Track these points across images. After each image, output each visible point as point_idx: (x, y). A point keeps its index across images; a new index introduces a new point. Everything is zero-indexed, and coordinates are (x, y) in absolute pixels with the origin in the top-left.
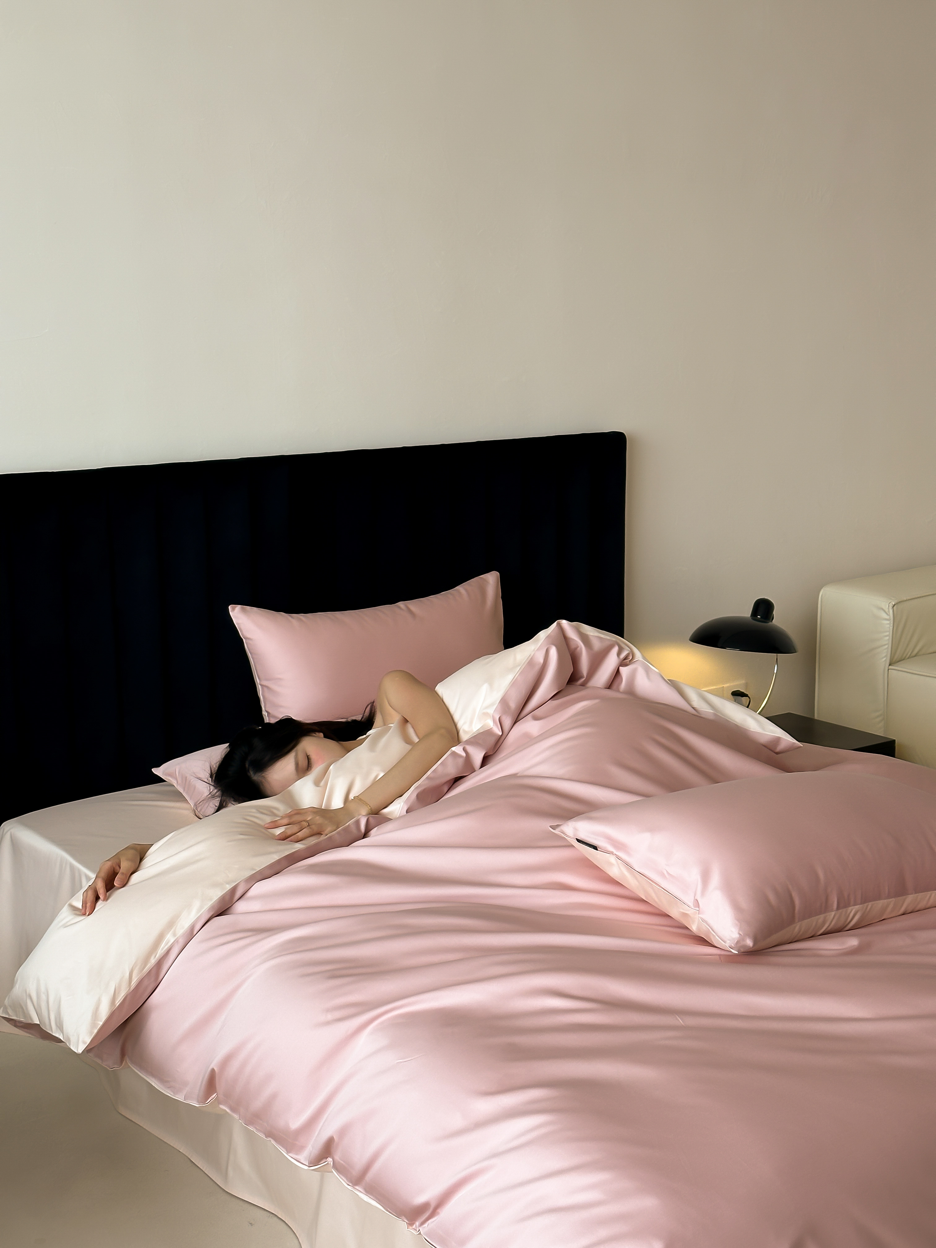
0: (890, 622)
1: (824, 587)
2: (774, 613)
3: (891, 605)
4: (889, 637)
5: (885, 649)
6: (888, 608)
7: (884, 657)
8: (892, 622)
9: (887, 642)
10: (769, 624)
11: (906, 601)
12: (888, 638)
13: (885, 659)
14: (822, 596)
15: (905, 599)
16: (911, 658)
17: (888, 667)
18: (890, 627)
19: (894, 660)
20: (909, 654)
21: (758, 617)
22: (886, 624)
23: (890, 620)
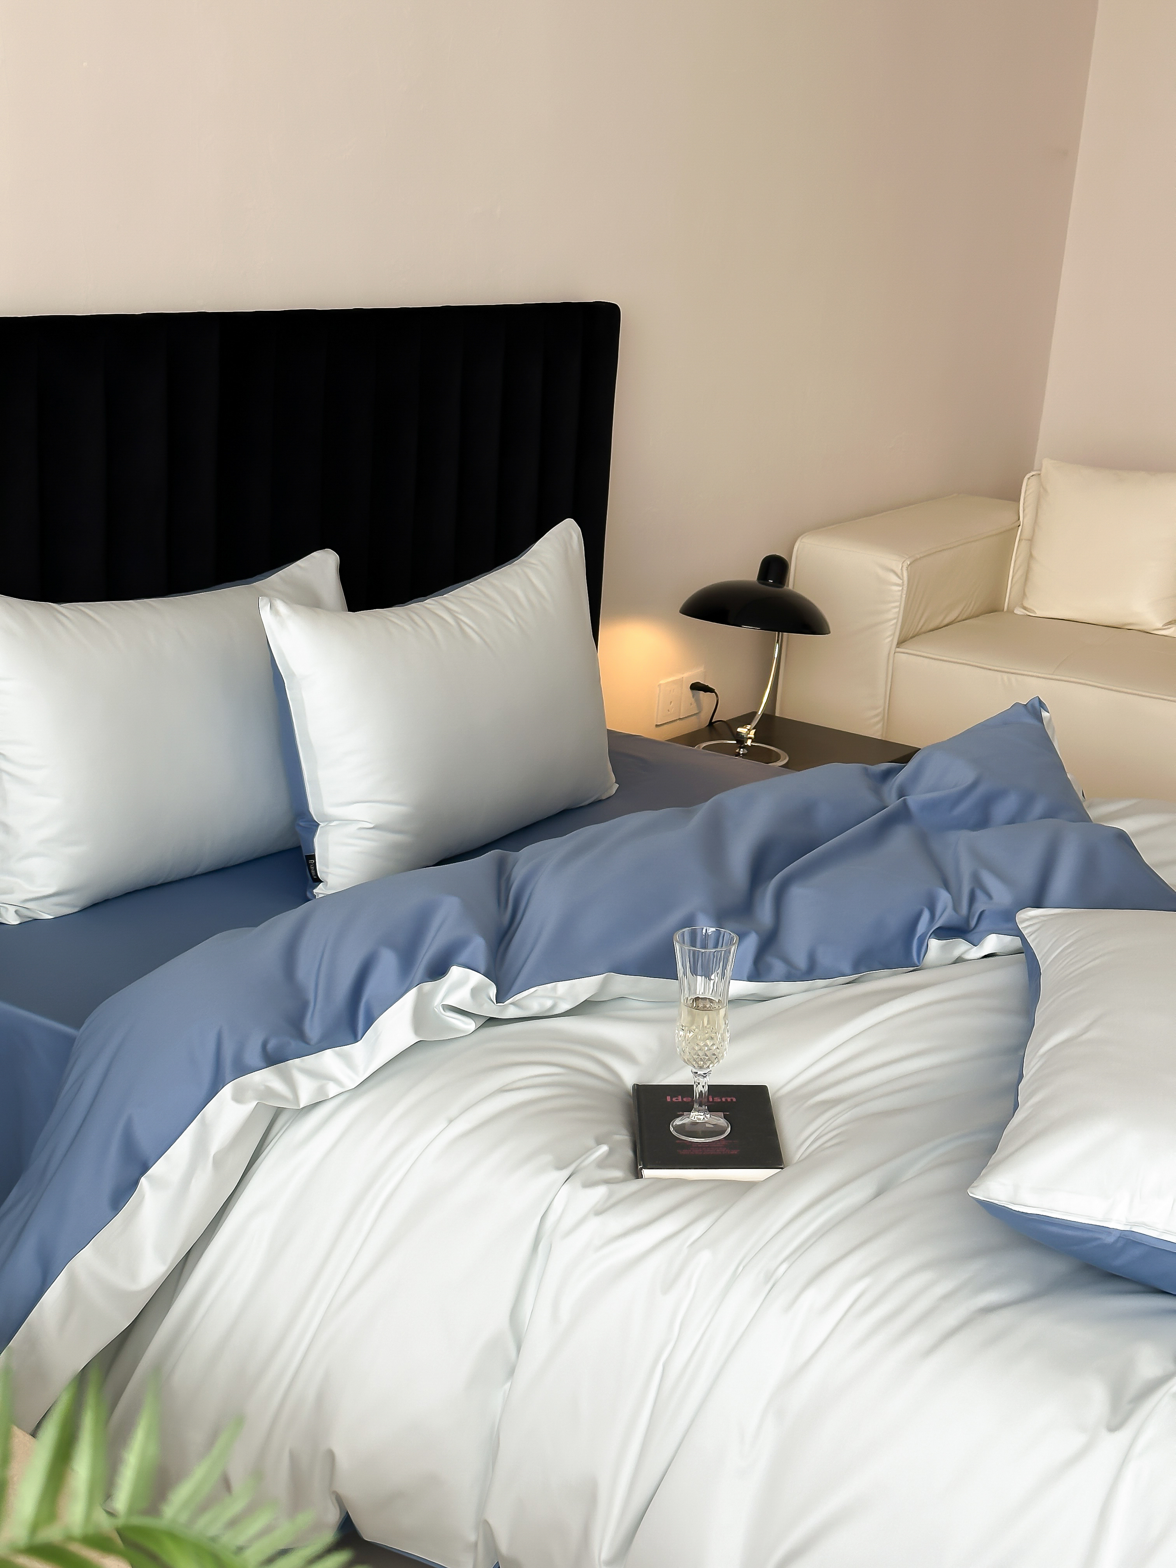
0: (903, 589)
1: (800, 538)
3: (905, 565)
4: (900, 609)
5: (892, 625)
6: (902, 569)
8: (905, 589)
9: (895, 616)
10: (780, 589)
11: (921, 558)
14: (798, 548)
15: (918, 556)
17: (895, 649)
18: (901, 596)
19: (902, 638)
21: (769, 580)
22: (897, 592)
23: (903, 585)
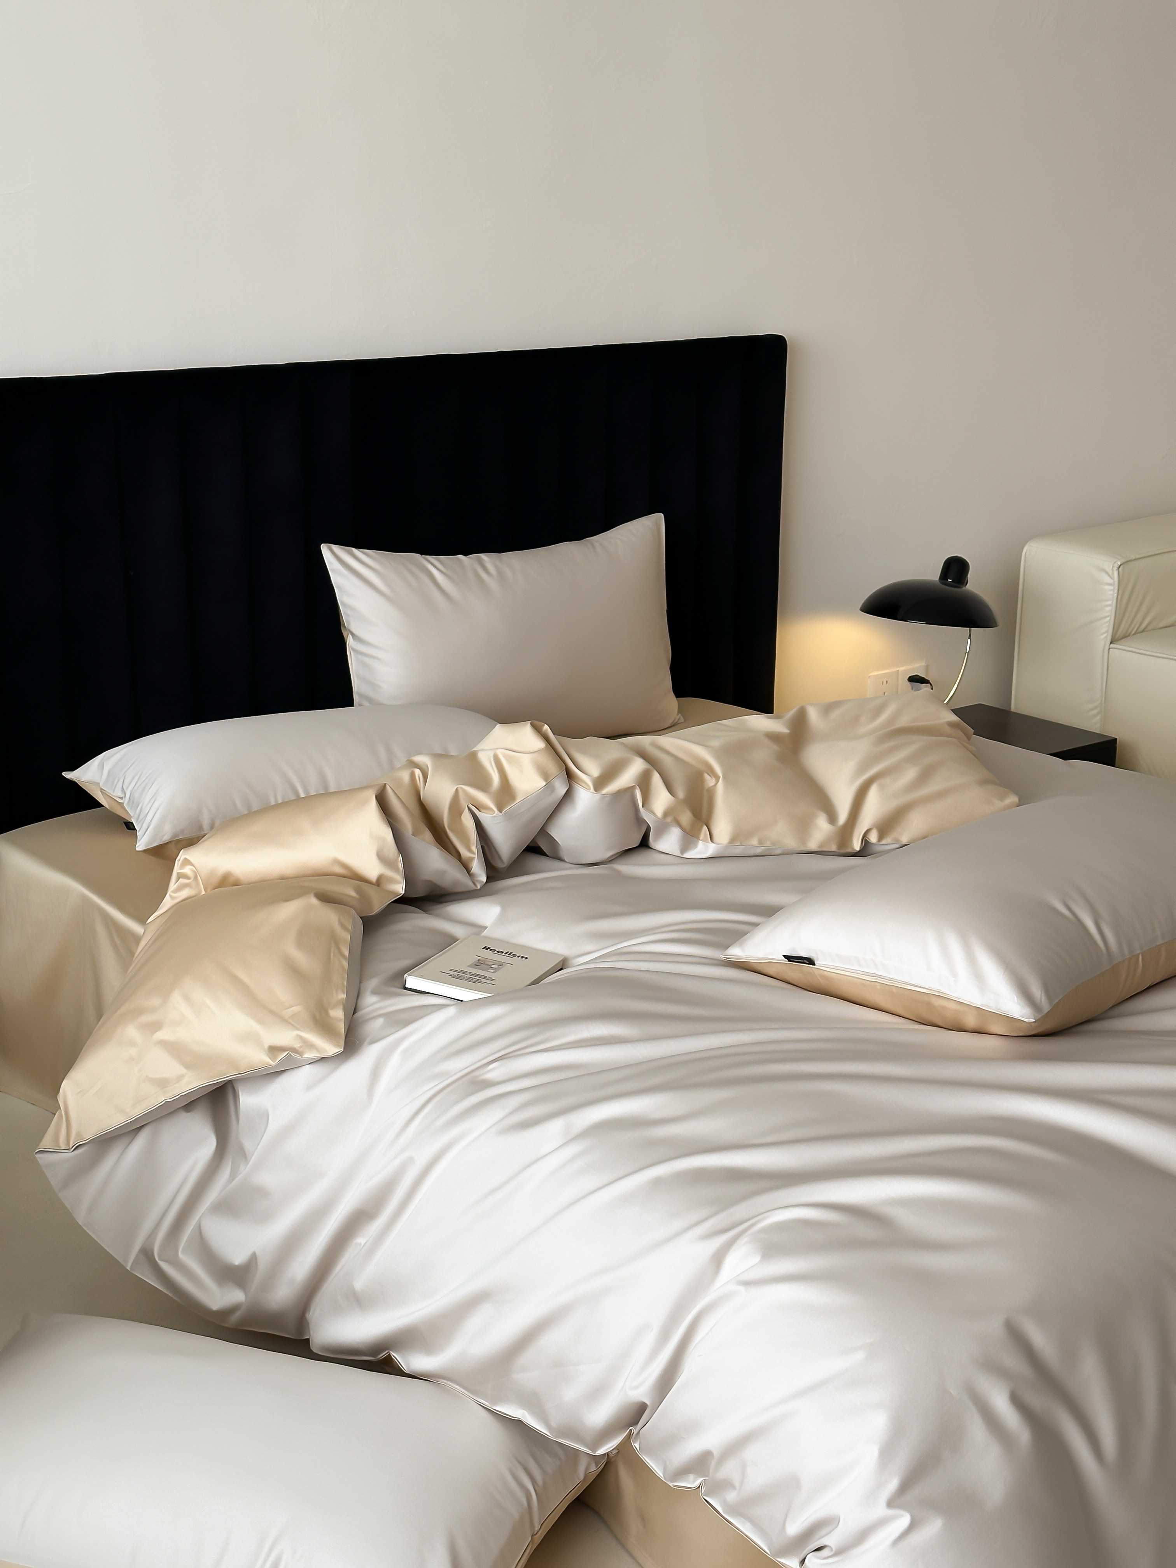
0: (1114, 588)
1: (1028, 543)
2: (969, 576)
3: (1116, 566)
4: (1112, 606)
5: (1105, 622)
6: (1113, 570)
7: (1105, 633)
8: (1116, 588)
9: (1109, 614)
10: (962, 589)
11: (1135, 560)
12: (1110, 608)
13: (1105, 635)
14: (1025, 554)
15: (1134, 558)
16: (1138, 633)
17: (1109, 646)
18: (1113, 594)
19: (1117, 635)
20: (1135, 629)
21: (949, 580)
22: (1109, 591)
23: (1114, 584)
